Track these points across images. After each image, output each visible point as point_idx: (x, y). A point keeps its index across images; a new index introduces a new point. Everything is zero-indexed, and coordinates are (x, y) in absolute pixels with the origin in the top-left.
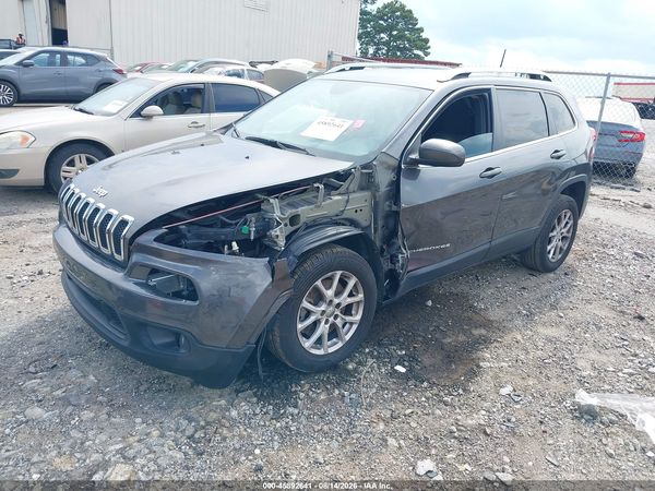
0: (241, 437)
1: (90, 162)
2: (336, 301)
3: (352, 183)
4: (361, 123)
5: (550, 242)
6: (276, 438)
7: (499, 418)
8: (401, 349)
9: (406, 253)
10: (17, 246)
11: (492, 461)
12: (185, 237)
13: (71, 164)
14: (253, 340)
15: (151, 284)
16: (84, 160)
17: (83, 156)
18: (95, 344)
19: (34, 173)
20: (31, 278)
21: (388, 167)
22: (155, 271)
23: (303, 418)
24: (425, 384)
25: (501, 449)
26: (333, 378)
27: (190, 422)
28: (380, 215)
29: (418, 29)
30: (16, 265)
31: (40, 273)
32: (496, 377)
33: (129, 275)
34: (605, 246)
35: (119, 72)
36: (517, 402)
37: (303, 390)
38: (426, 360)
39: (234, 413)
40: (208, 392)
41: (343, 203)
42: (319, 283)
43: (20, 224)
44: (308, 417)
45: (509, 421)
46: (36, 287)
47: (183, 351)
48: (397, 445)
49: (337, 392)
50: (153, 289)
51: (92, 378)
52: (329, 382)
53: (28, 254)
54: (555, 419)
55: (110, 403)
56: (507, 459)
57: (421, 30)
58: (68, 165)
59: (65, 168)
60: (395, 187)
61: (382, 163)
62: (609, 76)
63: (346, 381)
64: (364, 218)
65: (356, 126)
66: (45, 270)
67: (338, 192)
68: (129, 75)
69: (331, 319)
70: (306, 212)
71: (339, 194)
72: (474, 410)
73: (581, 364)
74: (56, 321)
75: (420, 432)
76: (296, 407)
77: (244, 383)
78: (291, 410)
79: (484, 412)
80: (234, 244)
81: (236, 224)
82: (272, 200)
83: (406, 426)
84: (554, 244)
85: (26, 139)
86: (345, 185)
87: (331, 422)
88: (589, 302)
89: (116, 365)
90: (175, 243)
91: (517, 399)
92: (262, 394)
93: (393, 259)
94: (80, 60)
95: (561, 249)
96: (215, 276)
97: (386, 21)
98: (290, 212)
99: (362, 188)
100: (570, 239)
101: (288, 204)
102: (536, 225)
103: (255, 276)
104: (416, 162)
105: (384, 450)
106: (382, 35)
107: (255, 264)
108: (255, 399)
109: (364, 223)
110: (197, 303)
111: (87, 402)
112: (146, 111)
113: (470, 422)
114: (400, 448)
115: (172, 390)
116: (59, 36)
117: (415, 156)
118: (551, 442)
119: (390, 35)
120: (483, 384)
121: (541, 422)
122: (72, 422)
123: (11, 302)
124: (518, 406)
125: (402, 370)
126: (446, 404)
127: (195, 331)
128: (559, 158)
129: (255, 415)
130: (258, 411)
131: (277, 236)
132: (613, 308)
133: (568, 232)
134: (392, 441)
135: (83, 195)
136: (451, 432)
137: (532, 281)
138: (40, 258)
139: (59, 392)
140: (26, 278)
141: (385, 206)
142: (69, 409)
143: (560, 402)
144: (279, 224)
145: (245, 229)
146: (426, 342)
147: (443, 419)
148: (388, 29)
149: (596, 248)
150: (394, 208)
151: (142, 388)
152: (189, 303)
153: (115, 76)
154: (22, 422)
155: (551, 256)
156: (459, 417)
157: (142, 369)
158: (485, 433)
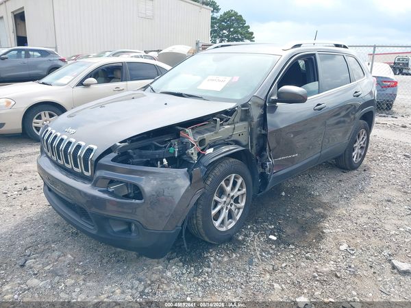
0: (176, 290)
1: (51, 116)
2: (232, 194)
3: (236, 117)
4: (236, 79)
5: (354, 151)
6: (199, 289)
7: (343, 265)
8: (271, 225)
9: (272, 161)
10: (7, 173)
11: (345, 295)
12: (132, 157)
13: (39, 118)
14: (180, 224)
15: (110, 190)
16: (47, 115)
17: (47, 112)
18: (69, 233)
19: (15, 125)
20: (20, 193)
21: (259, 105)
22: (112, 182)
23: (215, 274)
24: (291, 246)
25: (349, 287)
26: (231, 247)
27: (140, 282)
28: (255, 137)
29: (246, 27)
30: (8, 185)
31: (25, 189)
32: (335, 239)
33: (95, 185)
34: (384, 152)
35: (63, 60)
36: (353, 254)
37: (212, 256)
38: (288, 231)
39: (169, 274)
40: (149, 261)
41: (232, 130)
42: (223, 183)
43: (8, 158)
44: (219, 273)
45: (350, 267)
46: (23, 198)
47: (133, 234)
48: (280, 288)
49: (234, 255)
50: (111, 194)
51: (70, 256)
52: (228, 249)
53: (15, 178)
54: (380, 264)
55: (84, 273)
56: (354, 293)
57: (248, 27)
58: (37, 119)
59: (35, 120)
60: (263, 118)
61: (254, 103)
62: (375, 47)
63: (239, 248)
64: (244, 139)
65: (233, 81)
66: (28, 187)
67: (227, 123)
68: (69, 62)
69: (229, 206)
70: (209, 137)
71: (228, 124)
72: (326, 261)
73: (387, 227)
74: (40, 220)
75: (294, 278)
76: (209, 267)
77: (172, 253)
78: (206, 269)
79: (333, 262)
80: (165, 160)
81: (165, 147)
82: (187, 130)
83: (284, 275)
84: (356, 151)
85: (9, 103)
86: (232, 118)
87: (234, 276)
88: (383, 187)
89: (84, 246)
90: (125, 162)
91: (352, 252)
92: (185, 260)
93: (263, 166)
94: (37, 54)
95: (360, 154)
96: (154, 182)
97: (226, 23)
98: (199, 137)
99: (242, 120)
100: (365, 148)
101: (197, 132)
102: (346, 140)
103: (180, 181)
104: (275, 101)
105: (273, 292)
106: (224, 31)
107: (179, 173)
108: (181, 264)
109: (244, 143)
110: (143, 201)
111: (69, 272)
112: (86, 81)
113: (324, 269)
114: (283, 290)
115: (125, 261)
116: (22, 41)
117: (275, 97)
118: (380, 279)
119: (229, 31)
120: (328, 244)
121: (371, 267)
122: (60, 287)
123: (8, 209)
124: (354, 257)
125: (274, 238)
126: (307, 258)
127: (142, 220)
128: (358, 96)
129: (183, 274)
130: (184, 271)
131: (192, 154)
132: (399, 190)
133: (364, 143)
134: (276, 286)
135: (59, 134)
136: (315, 277)
137: (345, 176)
138: (23, 180)
139: (48, 267)
140: (16, 193)
141: (258, 131)
142: (57, 278)
143: (379, 252)
144: (193, 145)
145: (171, 150)
146: (286, 219)
147: (306, 268)
148: (228, 27)
149: (379, 153)
150: (263, 132)
151: (104, 261)
152: (137, 201)
153: (60, 63)
154: (25, 290)
155: (354, 159)
156: (317, 267)
157: (102, 249)
158: (336, 276)
